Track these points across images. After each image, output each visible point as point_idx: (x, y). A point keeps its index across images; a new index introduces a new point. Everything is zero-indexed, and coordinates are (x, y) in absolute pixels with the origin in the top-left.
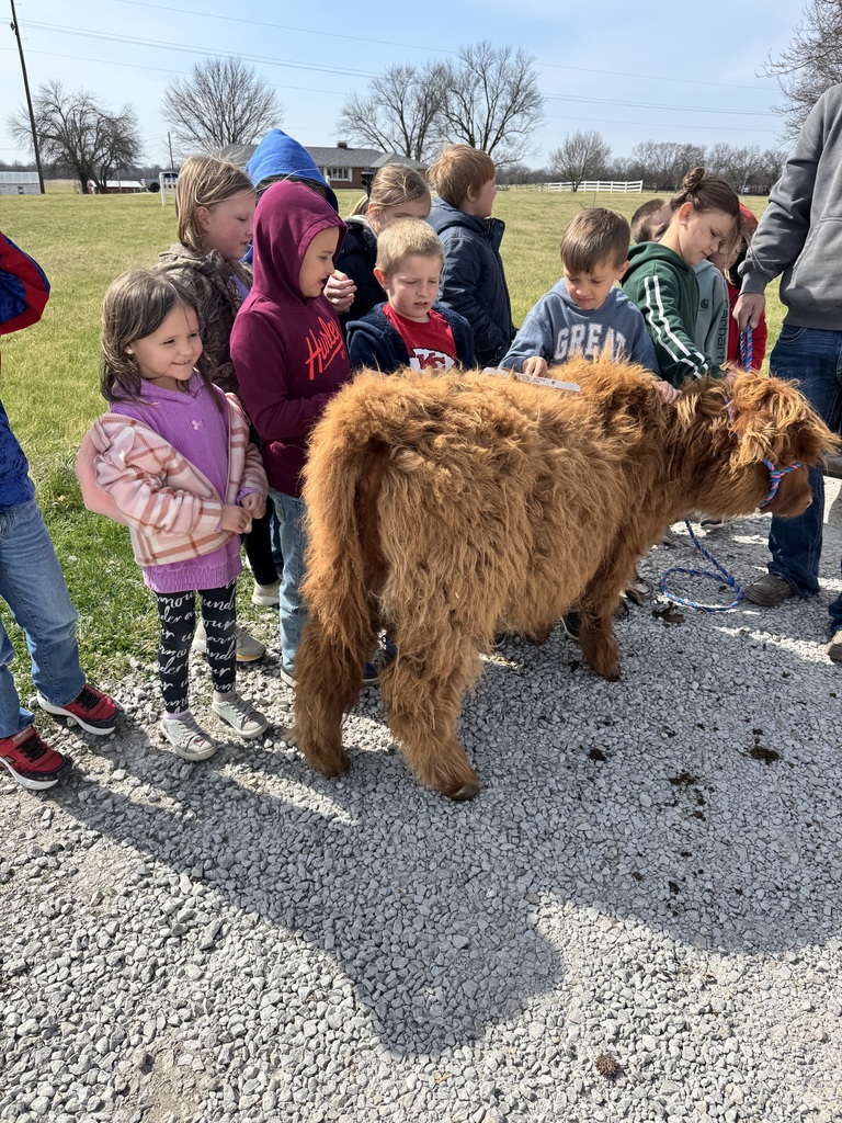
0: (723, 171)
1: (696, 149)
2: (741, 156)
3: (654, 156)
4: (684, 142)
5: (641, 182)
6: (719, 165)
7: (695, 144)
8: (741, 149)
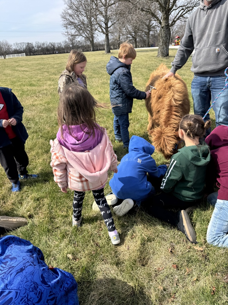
0: (40, 48)
1: (31, 43)
2: (43, 44)
3: (19, 46)
4: (26, 42)
5: (24, 53)
6: (38, 47)
7: (30, 42)
8: (43, 42)
